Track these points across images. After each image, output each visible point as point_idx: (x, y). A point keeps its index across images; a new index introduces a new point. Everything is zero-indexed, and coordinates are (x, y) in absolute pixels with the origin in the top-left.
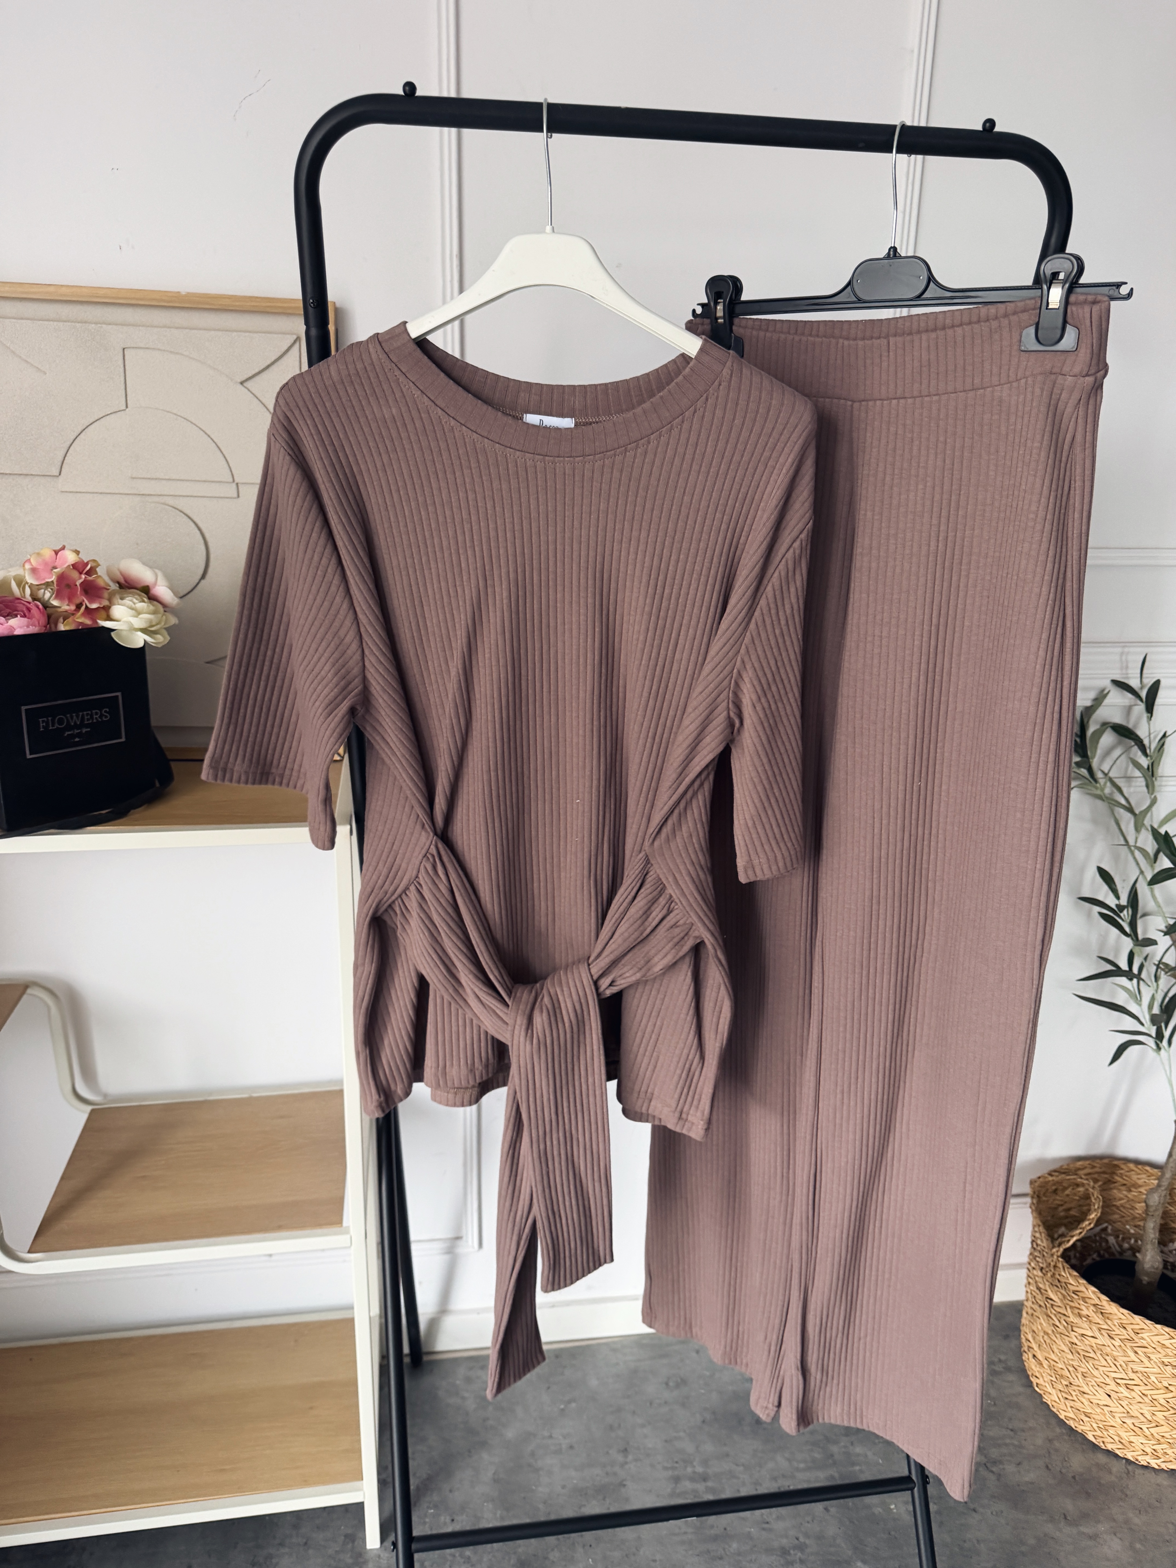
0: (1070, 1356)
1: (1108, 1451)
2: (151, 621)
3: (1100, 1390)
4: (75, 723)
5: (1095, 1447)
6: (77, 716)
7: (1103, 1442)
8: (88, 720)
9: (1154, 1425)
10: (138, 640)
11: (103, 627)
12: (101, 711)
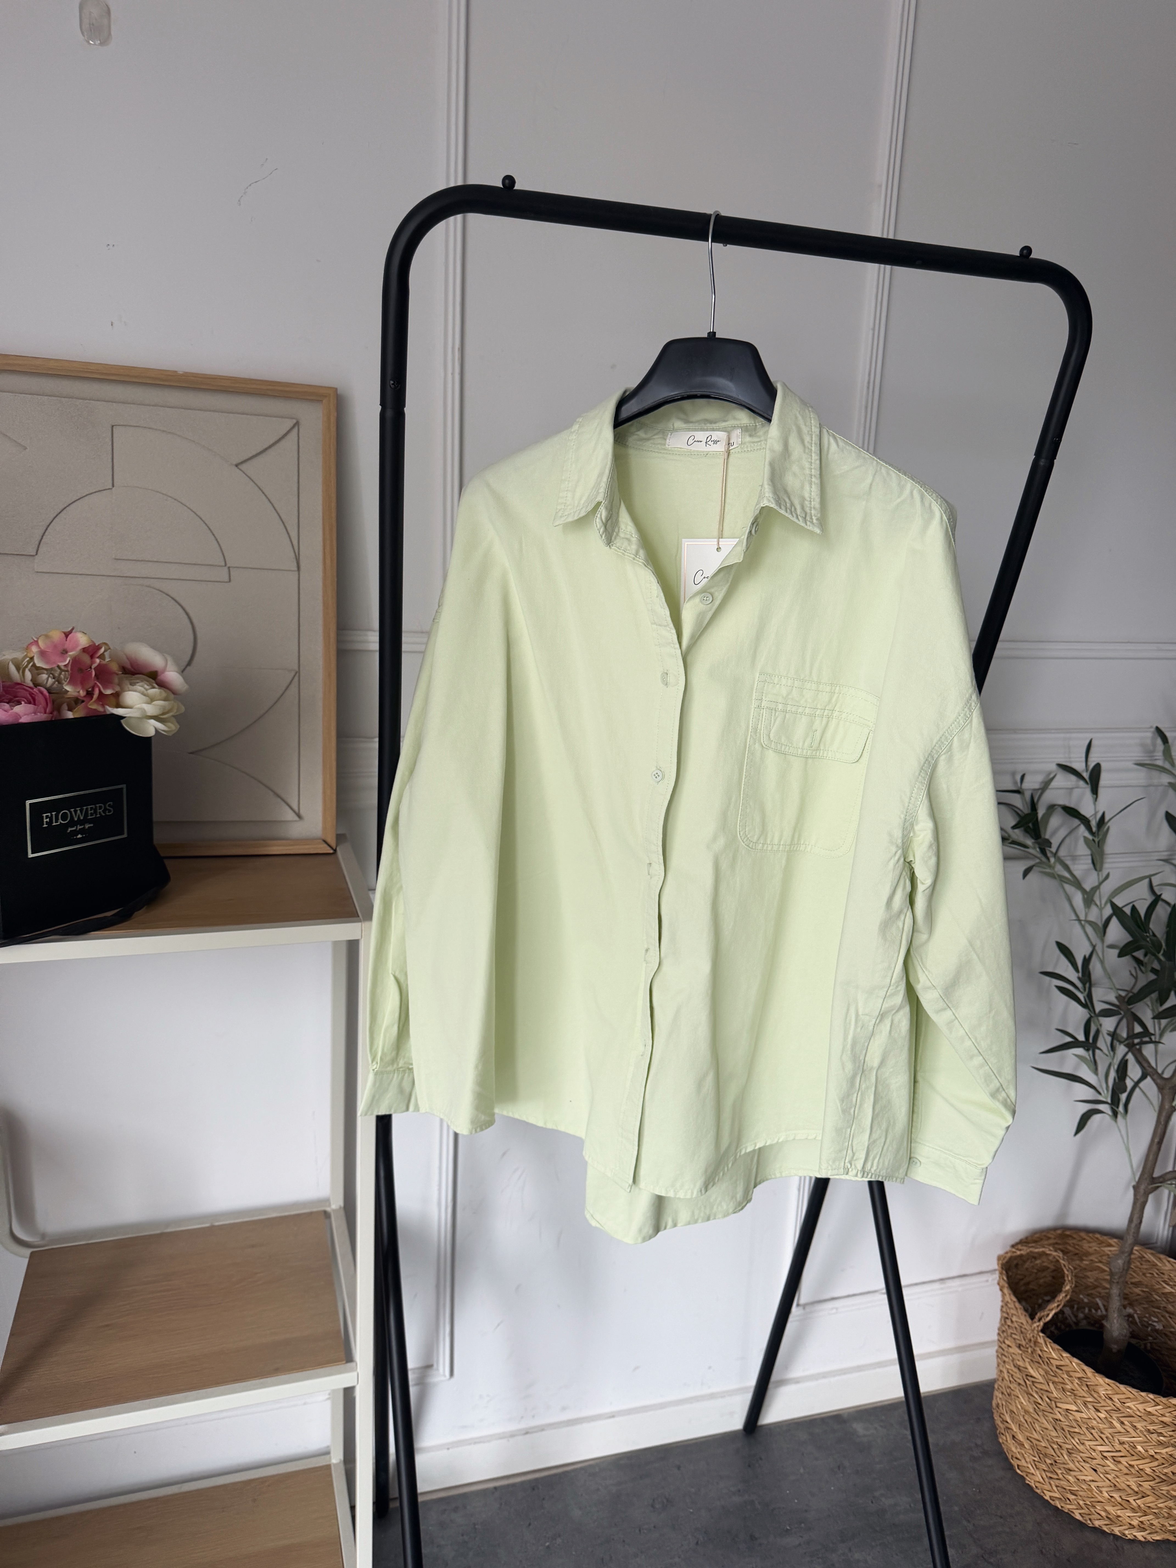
0: (1054, 1434)
1: (1095, 1528)
2: (164, 707)
3: (1086, 1466)
4: (79, 817)
5: (1082, 1525)
6: (81, 811)
7: (1090, 1519)
8: (92, 814)
9: (1140, 1496)
10: (150, 729)
11: (113, 715)
12: (105, 805)
